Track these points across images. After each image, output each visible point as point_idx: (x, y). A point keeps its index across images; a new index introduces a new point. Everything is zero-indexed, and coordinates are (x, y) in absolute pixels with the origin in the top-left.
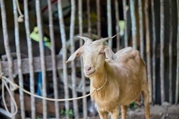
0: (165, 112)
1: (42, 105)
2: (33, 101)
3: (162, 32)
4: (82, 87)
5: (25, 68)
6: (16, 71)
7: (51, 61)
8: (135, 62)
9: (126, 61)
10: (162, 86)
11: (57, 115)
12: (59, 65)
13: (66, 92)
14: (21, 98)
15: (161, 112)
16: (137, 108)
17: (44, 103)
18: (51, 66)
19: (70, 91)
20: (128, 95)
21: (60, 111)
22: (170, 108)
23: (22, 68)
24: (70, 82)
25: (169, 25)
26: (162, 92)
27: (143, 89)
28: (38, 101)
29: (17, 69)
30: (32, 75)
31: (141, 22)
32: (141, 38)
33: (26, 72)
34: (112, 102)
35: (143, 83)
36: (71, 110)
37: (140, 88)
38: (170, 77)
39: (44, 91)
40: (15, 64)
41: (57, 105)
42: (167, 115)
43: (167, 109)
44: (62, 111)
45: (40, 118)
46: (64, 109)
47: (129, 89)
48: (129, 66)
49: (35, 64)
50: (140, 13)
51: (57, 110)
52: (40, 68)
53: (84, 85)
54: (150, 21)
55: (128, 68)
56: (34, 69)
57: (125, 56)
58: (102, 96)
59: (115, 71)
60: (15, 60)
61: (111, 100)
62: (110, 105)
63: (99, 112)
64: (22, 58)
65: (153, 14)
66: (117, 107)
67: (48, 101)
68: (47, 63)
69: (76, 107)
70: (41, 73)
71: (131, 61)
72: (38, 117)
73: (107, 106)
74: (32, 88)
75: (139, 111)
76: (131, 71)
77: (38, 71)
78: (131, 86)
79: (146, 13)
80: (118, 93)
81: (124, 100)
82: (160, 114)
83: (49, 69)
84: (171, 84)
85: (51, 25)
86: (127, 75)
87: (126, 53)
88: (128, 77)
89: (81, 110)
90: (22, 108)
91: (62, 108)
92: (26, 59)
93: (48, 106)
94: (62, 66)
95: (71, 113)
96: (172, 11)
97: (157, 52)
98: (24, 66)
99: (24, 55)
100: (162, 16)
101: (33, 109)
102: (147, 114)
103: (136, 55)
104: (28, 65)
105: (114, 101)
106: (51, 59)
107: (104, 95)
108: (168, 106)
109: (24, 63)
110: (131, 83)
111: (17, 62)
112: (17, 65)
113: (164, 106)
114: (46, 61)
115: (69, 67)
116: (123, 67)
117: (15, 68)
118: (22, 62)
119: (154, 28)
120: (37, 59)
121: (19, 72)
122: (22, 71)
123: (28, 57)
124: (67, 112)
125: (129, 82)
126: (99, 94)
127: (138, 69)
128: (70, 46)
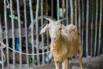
0: (89, 61)
1: (19, 57)
2: (14, 54)
3: (87, 15)
4: (42, 46)
5: (10, 35)
6: (5, 37)
7: (24, 31)
8: (75, 33)
9: (70, 32)
10: (87, 47)
11: (28, 62)
12: (29, 34)
13: (33, 49)
14: (7, 52)
15: (86, 61)
16: (72, 59)
17: (20, 56)
18: (25, 34)
19: (35, 49)
20: (71, 52)
21: (29, 60)
22: (91, 59)
23: (8, 35)
24: (35, 43)
25: (91, 11)
26: (87, 50)
27: (79, 49)
28: (17, 54)
29: (5, 36)
30: (13, 39)
31: (76, 10)
32: (76, 19)
33: (10, 37)
34: (63, 56)
35: (79, 45)
36: (36, 60)
37: (78, 48)
38: (92, 41)
39: (20, 49)
40: (4, 33)
41: (27, 57)
42: (90, 63)
43: (90, 60)
44: (31, 60)
45: (18, 64)
46: (32, 59)
47: (72, 48)
48: (72, 35)
49: (16, 33)
50: (76, 4)
51: (28, 60)
52: (18, 35)
53: (43, 45)
54: (81, 9)
55: (71, 36)
56: (15, 36)
57: (70, 29)
58: (57, 52)
59: (65, 38)
60: (4, 31)
61: (62, 55)
62: (62, 57)
63: (55, 61)
64: (8, 29)
65: (83, 5)
66: (66, 58)
67: (22, 54)
68: (22, 32)
69: (38, 58)
70: (19, 38)
71: (73, 32)
72: (17, 64)
73: (60, 58)
74: (14, 47)
75: (74, 61)
76: (73, 38)
77: (17, 37)
78: (73, 47)
79: (79, 5)
80: (67, 50)
81: (69, 55)
82: (86, 62)
83: (24, 36)
84: (92, 45)
85: (25, 11)
86: (71, 40)
87: (70, 27)
88: (71, 41)
89: (41, 60)
90: (8, 58)
91: (31, 58)
92: (10, 30)
93: (22, 57)
94: (31, 35)
95: (36, 61)
96: (93, 3)
97: (85, 27)
98: (9, 34)
99: (9, 28)
100: (88, 6)
101: (14, 59)
102: (81, 62)
103: (75, 29)
104: (11, 33)
105: (64, 55)
106: (25, 30)
107: (59, 52)
108: (90, 58)
109: (9, 32)
110: (73, 45)
111: (5, 31)
112: (5, 33)
113: (88, 58)
114: (22, 31)
115: (35, 35)
116: (68, 35)
117: (4, 35)
118: (8, 31)
119: (83, 13)
120: (17, 30)
121: (7, 37)
122: (8, 37)
123: (11, 29)
124: (33, 61)
125: (72, 44)
126: (56, 51)
127: (77, 37)
128: (35, 23)
